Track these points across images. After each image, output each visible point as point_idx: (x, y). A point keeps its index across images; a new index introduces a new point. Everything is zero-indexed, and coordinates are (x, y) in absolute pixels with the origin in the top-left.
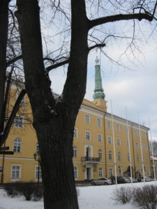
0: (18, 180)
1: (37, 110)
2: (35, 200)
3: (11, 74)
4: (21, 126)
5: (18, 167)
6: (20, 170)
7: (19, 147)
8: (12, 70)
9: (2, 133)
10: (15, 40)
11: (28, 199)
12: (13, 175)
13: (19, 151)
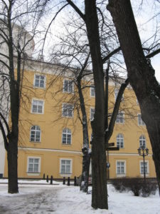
0: (124, 176)
1: (145, 102)
2: (144, 196)
3: (108, 70)
4: (122, 122)
5: (123, 163)
6: (125, 166)
7: (122, 143)
8: (109, 66)
9: (107, 130)
10: (106, 36)
11: (137, 194)
12: (119, 171)
13: (122, 147)
